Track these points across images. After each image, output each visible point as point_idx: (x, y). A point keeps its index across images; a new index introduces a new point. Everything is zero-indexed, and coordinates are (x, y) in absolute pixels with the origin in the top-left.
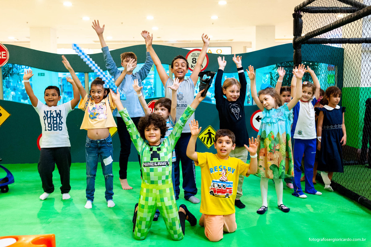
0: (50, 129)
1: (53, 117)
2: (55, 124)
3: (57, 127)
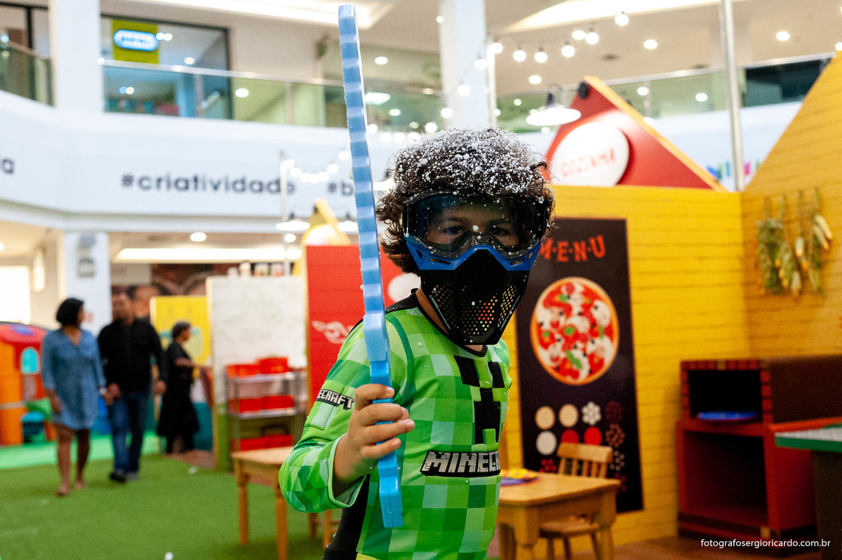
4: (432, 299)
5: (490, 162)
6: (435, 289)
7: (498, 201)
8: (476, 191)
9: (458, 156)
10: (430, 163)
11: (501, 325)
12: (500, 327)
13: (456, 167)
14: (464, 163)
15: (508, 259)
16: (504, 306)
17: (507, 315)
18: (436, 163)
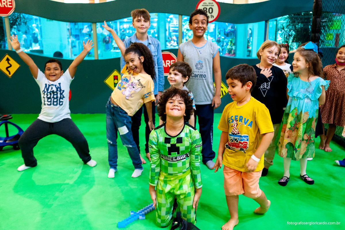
0: (49, 103)
1: (53, 92)
2: (55, 99)
3: (57, 101)
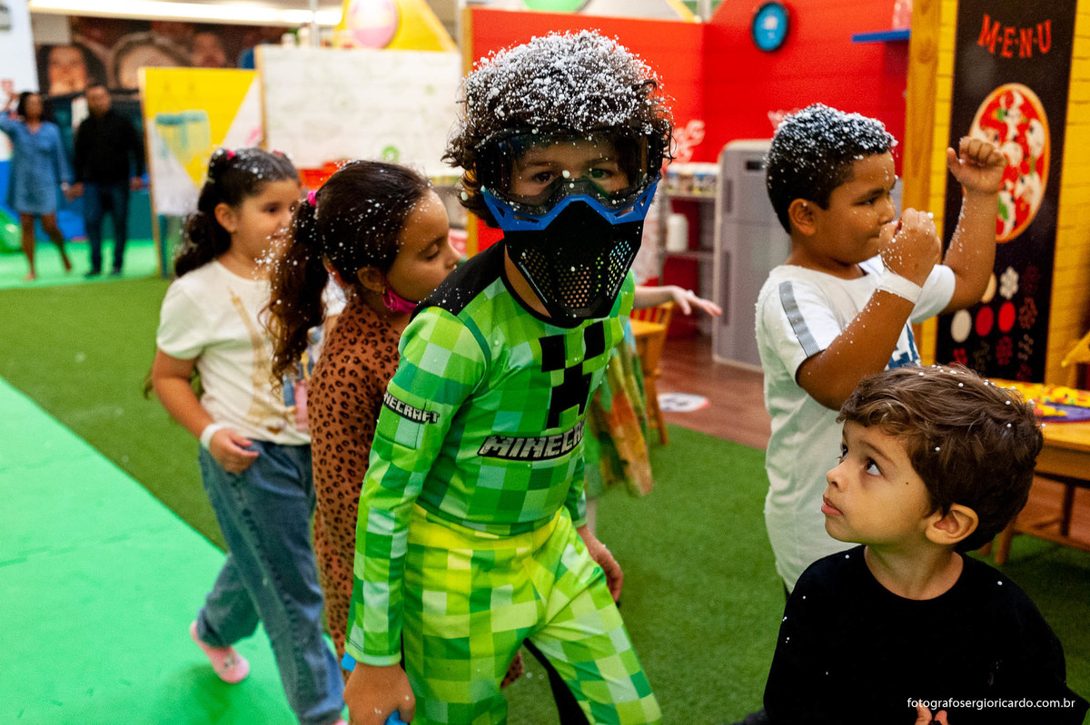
4: (522, 266)
5: (579, 85)
6: (524, 254)
7: (590, 138)
8: (560, 126)
9: (538, 81)
10: (503, 93)
11: (610, 292)
12: (610, 295)
13: (535, 96)
14: (544, 91)
15: (612, 209)
16: (613, 268)
17: (618, 279)
18: (510, 94)
